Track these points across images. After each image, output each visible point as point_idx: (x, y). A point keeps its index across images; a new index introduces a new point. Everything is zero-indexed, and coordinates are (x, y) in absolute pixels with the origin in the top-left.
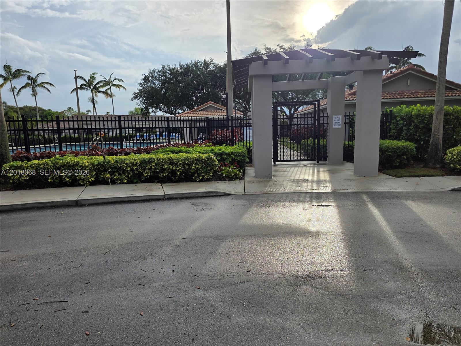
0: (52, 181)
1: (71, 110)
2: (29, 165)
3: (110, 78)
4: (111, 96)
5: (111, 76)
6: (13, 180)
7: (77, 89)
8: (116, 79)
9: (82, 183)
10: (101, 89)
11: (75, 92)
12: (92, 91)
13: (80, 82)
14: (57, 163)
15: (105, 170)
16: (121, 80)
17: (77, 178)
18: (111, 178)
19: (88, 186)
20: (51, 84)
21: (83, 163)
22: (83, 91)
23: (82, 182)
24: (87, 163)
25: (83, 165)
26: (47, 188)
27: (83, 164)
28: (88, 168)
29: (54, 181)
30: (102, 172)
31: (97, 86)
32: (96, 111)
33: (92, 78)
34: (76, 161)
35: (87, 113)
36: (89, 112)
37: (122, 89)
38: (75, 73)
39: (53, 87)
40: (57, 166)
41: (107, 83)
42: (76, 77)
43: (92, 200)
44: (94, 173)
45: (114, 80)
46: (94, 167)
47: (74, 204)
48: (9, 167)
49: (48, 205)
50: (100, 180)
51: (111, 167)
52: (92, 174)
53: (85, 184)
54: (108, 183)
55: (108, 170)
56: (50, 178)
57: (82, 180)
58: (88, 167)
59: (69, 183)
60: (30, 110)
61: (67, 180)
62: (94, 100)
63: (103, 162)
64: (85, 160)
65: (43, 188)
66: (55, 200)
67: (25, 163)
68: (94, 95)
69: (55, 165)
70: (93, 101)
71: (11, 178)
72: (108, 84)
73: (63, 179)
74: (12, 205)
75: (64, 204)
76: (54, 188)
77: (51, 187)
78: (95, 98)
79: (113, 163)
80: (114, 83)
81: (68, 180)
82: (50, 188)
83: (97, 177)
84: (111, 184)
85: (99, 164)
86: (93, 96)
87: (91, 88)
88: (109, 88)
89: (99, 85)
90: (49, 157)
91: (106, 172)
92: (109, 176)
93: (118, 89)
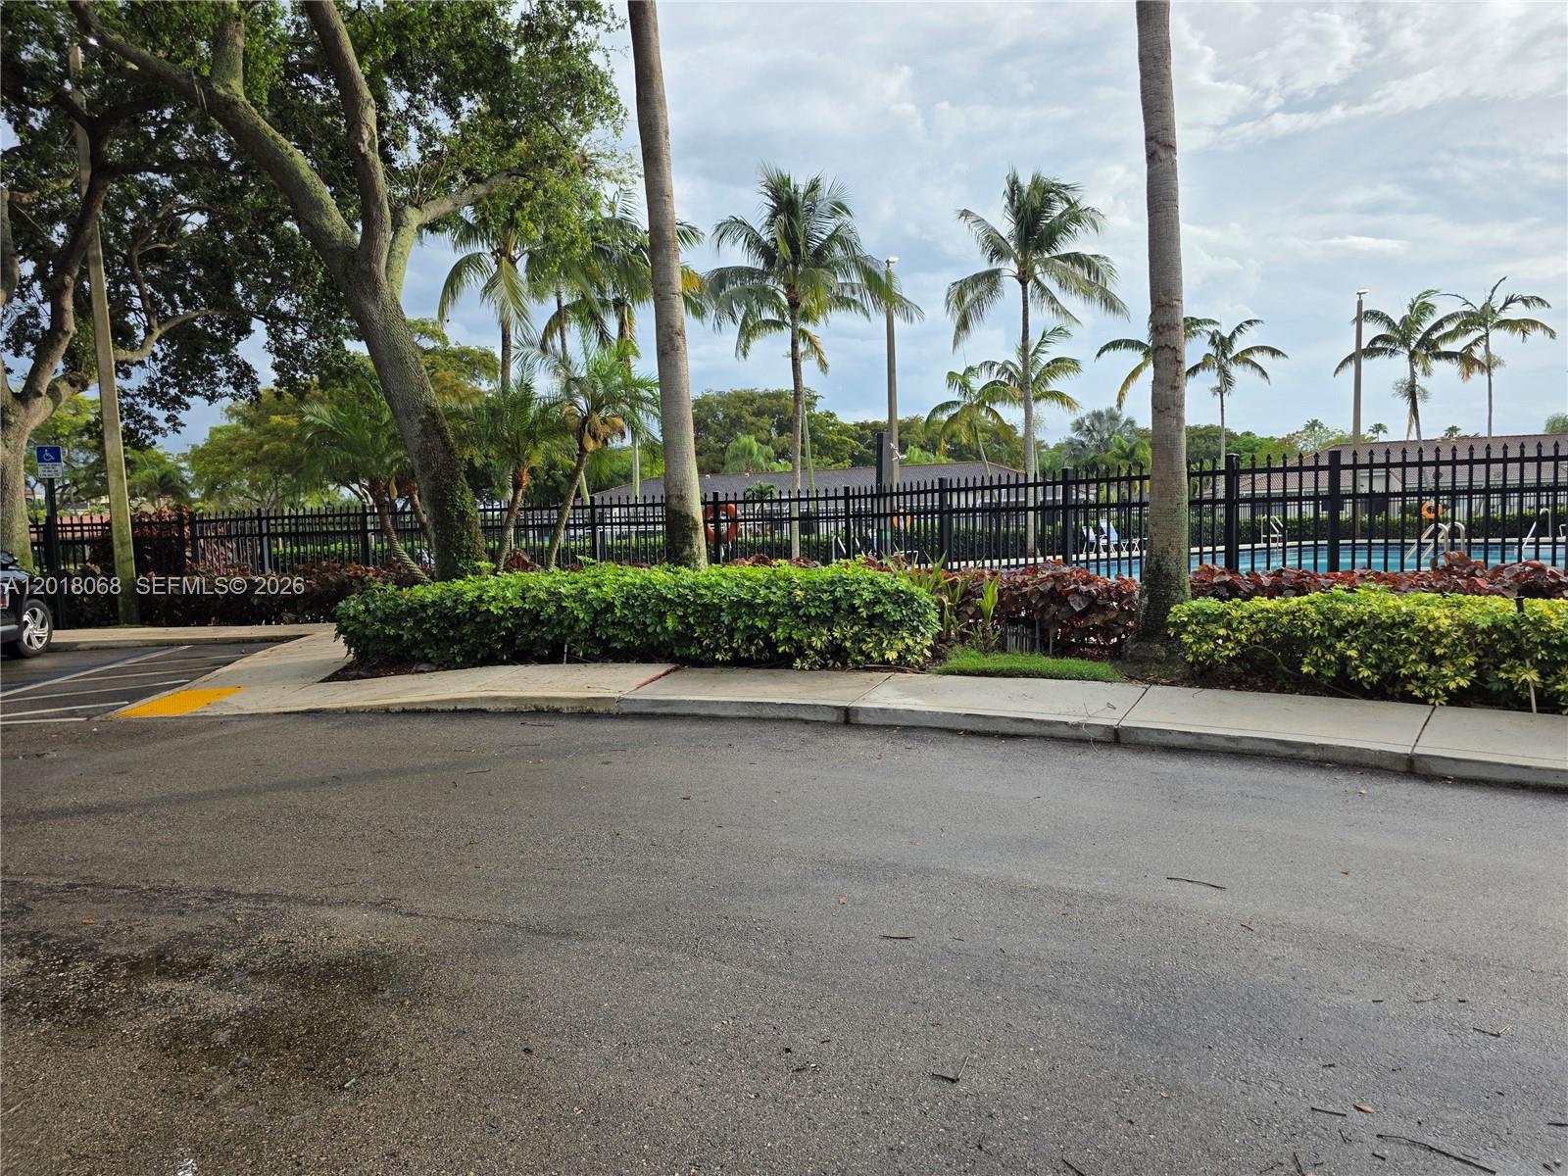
0: (1314, 671)
1: (1316, 428)
2: (1245, 614)
3: (1490, 298)
4: (1487, 367)
5: (1493, 291)
6: (1196, 655)
7: (1356, 357)
8: (1514, 301)
9: (1417, 693)
10: (1444, 347)
11: (1351, 368)
12: (1412, 355)
13: (1372, 330)
14: (1336, 613)
15: (1519, 654)
16: (1538, 299)
17: (1403, 671)
18: (1539, 686)
19: (1441, 704)
20: (1274, 352)
21: (1432, 619)
22: (1382, 360)
23: (1420, 688)
24: (1447, 622)
25: (1431, 627)
26: (1291, 692)
27: (1429, 622)
28: (1450, 639)
29: (1318, 673)
30: (1503, 658)
31: (1435, 336)
32: (1418, 425)
33: (1422, 309)
34: (1404, 609)
35: (1371, 434)
36: (1381, 432)
37: (1536, 334)
38: (1360, 303)
39: (1279, 360)
40: (1337, 623)
41: (1478, 319)
42: (1363, 316)
43: (1473, 765)
44: (1470, 661)
45: (1506, 304)
46: (1474, 636)
47: (1402, 767)
48: (1188, 615)
49: (1309, 753)
50: (1490, 690)
51: (1545, 644)
52: (1464, 664)
53: (1431, 697)
54: (1523, 706)
55: (1530, 653)
56: (1306, 660)
57: (1418, 679)
58: (1447, 634)
59: (1368, 687)
60: (1193, 439)
61: (1367, 673)
62: (1417, 389)
63: (1515, 622)
64: (1437, 612)
65: (1281, 690)
66: (1334, 742)
67: (1234, 604)
68: (1418, 370)
69: (1328, 619)
70: (1412, 393)
71: (1190, 648)
72: (1480, 324)
73: (1349, 670)
74: (1199, 735)
75: (1364, 761)
76: (1316, 695)
77: (1303, 691)
78: (1421, 381)
79: (1559, 630)
80: (1504, 316)
81: (1368, 677)
82: (1301, 694)
83: (1481, 677)
84: (1538, 711)
85: (1495, 627)
86: (1413, 374)
87: (1408, 346)
88: (1481, 338)
89: (1442, 332)
90: (1300, 590)
91: (1522, 659)
92: (1532, 676)
93: (1518, 335)
